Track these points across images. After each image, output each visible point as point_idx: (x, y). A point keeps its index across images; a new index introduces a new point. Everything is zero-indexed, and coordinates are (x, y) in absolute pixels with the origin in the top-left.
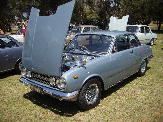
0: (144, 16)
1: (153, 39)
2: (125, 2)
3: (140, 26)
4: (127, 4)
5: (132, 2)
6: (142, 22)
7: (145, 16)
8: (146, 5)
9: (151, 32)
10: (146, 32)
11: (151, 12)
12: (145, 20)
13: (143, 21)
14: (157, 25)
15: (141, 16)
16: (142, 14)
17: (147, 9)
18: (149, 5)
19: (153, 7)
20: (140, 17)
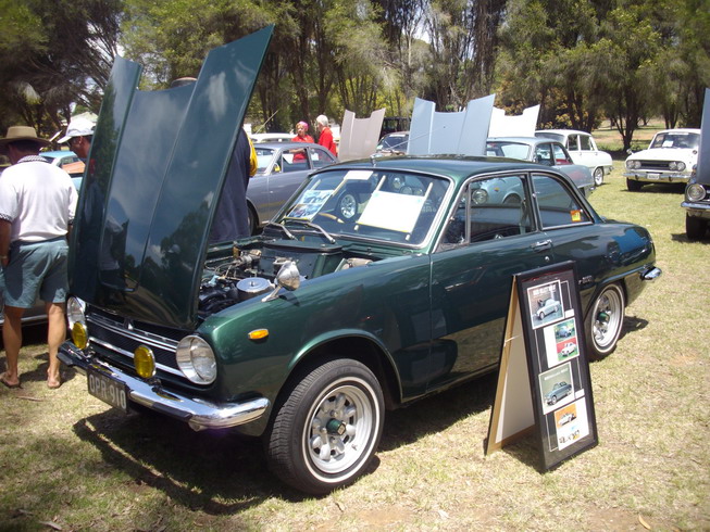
0: (575, 102)
1: (602, 168)
2: (514, 58)
3: (566, 133)
4: (521, 65)
5: (538, 58)
6: (570, 124)
7: (579, 103)
8: (583, 67)
9: (596, 148)
10: (582, 149)
11: (599, 90)
12: (580, 114)
13: (572, 119)
14: (622, 133)
15: (564, 102)
16: (571, 96)
17: (585, 81)
18: (592, 69)
19: (606, 75)
20: (560, 105)
